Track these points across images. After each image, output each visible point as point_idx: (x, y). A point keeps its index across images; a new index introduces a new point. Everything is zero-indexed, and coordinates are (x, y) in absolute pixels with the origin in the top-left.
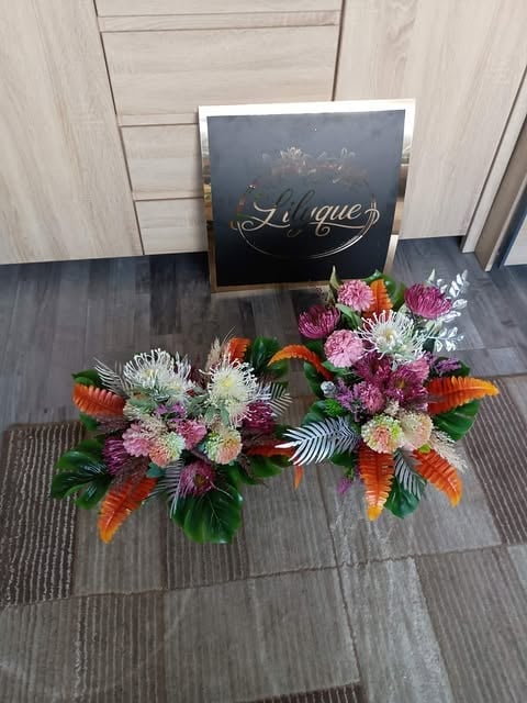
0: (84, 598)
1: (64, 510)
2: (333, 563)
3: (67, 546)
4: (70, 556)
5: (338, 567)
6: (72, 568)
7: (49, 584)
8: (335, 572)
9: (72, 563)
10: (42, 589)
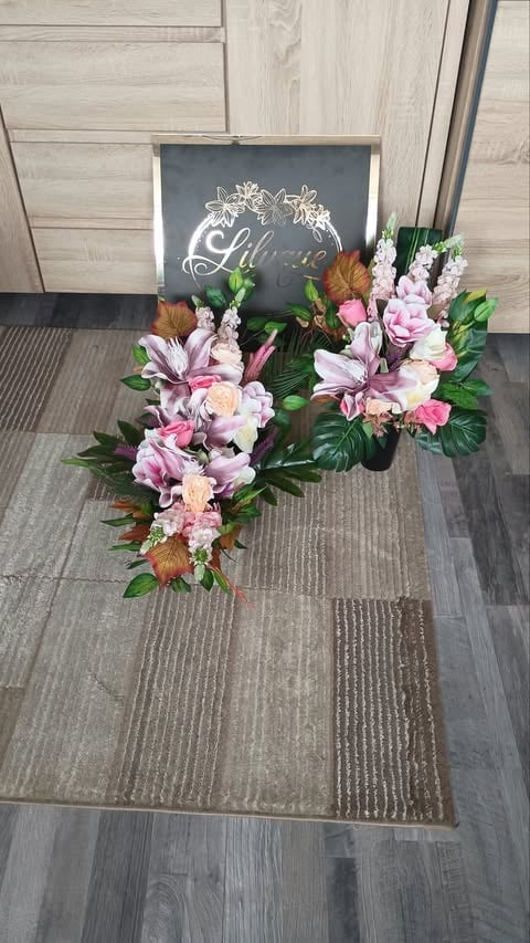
0: (320, 593)
1: (351, 685)
2: (62, 582)
3: (342, 647)
4: (339, 634)
5: (60, 578)
6: (335, 623)
7: (357, 613)
8: (66, 574)
9: (335, 628)
10: (364, 609)
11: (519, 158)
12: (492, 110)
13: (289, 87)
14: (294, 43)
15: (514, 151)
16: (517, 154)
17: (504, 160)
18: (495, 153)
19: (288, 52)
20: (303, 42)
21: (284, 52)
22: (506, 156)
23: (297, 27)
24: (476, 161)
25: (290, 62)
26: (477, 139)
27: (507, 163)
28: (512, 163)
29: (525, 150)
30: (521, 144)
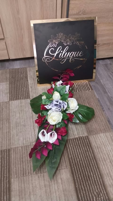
11: (82, 13)
16: (81, 12)
18: (75, 13)
22: (78, 13)
24: (71, 15)
26: (70, 9)
27: (79, 15)
28: (80, 15)
29: (83, 11)
30: (82, 9)
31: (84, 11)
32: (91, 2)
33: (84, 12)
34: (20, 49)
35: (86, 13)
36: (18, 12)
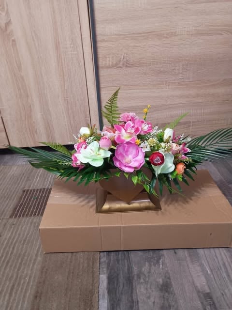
11: (123, 64)
12: (103, 41)
13: (11, 43)
14: (8, 21)
15: (120, 61)
16: (121, 63)
17: (116, 66)
18: (111, 63)
19: (6, 26)
20: (12, 20)
21: (4, 27)
22: (116, 64)
23: (7, 13)
24: (103, 68)
25: (9, 31)
26: (100, 56)
27: (118, 67)
28: (120, 67)
29: (125, 60)
30: (122, 58)
31: (127, 60)
32: (137, 45)
33: (127, 63)
34: (28, 130)
35: (132, 65)
36: (19, 67)
